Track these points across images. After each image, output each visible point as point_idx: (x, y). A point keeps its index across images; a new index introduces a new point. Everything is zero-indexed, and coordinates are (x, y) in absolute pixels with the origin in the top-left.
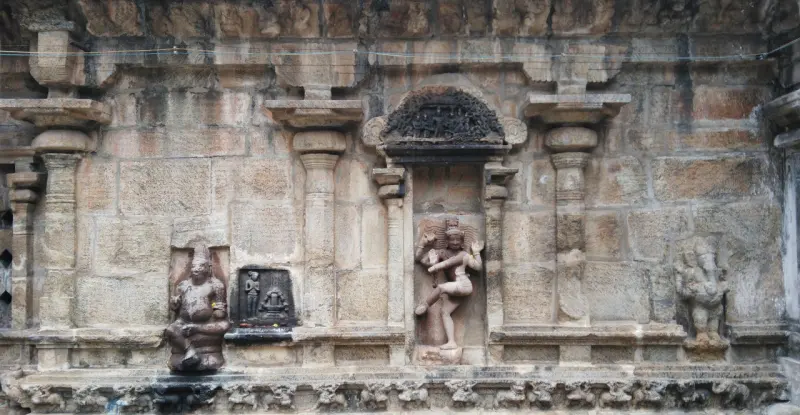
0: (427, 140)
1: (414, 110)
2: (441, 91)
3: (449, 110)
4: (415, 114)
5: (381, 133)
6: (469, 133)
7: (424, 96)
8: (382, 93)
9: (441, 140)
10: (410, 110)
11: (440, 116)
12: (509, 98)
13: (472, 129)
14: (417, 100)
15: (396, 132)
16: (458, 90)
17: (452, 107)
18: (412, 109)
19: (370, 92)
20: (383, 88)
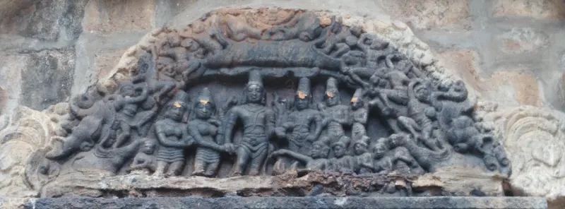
0: (204, 182)
1: (167, 83)
2: (261, 25)
3: (290, 82)
4: (168, 96)
5: (33, 162)
6: (366, 158)
7: (206, 39)
8: (72, 48)
9: (257, 182)
10: (153, 83)
11: (260, 102)
12: (508, 62)
13: (380, 143)
14: (180, 53)
15: (90, 157)
16: (325, 20)
17: (304, 74)
18: (157, 80)
19: (33, 44)
20: (77, 33)
